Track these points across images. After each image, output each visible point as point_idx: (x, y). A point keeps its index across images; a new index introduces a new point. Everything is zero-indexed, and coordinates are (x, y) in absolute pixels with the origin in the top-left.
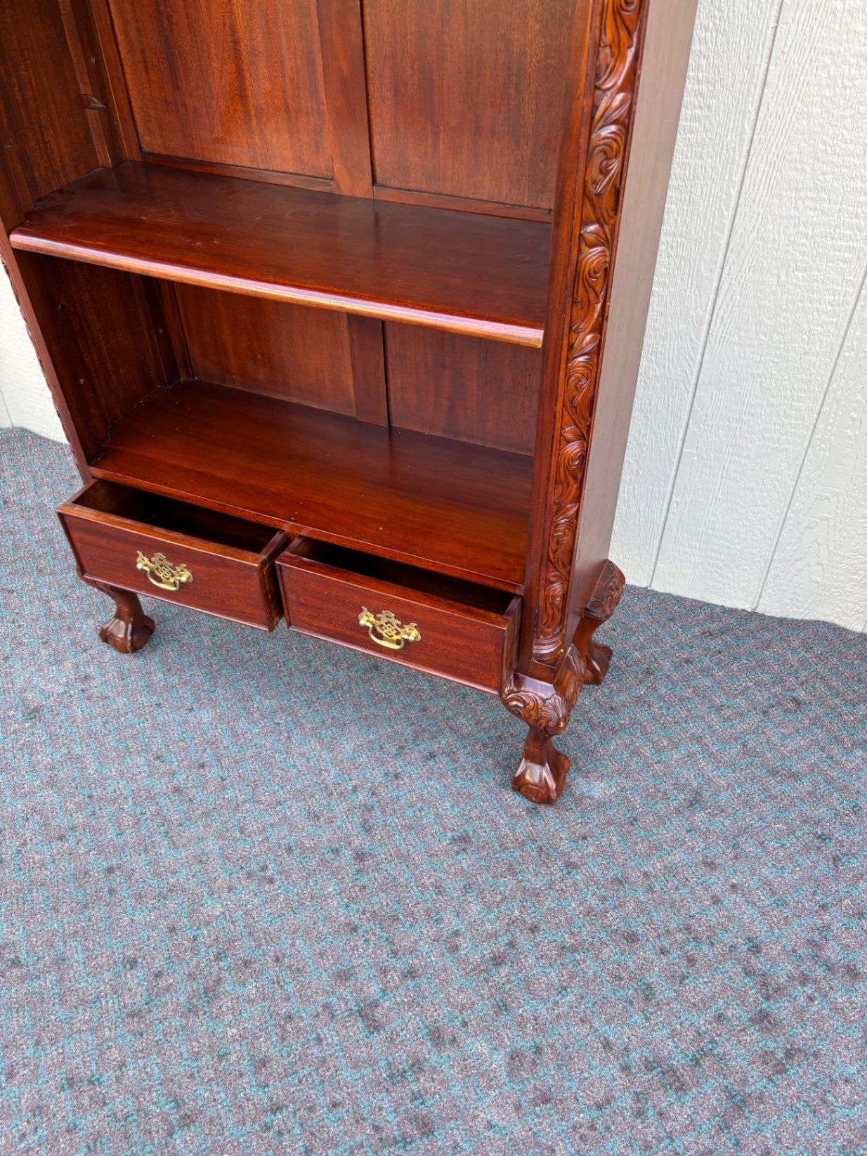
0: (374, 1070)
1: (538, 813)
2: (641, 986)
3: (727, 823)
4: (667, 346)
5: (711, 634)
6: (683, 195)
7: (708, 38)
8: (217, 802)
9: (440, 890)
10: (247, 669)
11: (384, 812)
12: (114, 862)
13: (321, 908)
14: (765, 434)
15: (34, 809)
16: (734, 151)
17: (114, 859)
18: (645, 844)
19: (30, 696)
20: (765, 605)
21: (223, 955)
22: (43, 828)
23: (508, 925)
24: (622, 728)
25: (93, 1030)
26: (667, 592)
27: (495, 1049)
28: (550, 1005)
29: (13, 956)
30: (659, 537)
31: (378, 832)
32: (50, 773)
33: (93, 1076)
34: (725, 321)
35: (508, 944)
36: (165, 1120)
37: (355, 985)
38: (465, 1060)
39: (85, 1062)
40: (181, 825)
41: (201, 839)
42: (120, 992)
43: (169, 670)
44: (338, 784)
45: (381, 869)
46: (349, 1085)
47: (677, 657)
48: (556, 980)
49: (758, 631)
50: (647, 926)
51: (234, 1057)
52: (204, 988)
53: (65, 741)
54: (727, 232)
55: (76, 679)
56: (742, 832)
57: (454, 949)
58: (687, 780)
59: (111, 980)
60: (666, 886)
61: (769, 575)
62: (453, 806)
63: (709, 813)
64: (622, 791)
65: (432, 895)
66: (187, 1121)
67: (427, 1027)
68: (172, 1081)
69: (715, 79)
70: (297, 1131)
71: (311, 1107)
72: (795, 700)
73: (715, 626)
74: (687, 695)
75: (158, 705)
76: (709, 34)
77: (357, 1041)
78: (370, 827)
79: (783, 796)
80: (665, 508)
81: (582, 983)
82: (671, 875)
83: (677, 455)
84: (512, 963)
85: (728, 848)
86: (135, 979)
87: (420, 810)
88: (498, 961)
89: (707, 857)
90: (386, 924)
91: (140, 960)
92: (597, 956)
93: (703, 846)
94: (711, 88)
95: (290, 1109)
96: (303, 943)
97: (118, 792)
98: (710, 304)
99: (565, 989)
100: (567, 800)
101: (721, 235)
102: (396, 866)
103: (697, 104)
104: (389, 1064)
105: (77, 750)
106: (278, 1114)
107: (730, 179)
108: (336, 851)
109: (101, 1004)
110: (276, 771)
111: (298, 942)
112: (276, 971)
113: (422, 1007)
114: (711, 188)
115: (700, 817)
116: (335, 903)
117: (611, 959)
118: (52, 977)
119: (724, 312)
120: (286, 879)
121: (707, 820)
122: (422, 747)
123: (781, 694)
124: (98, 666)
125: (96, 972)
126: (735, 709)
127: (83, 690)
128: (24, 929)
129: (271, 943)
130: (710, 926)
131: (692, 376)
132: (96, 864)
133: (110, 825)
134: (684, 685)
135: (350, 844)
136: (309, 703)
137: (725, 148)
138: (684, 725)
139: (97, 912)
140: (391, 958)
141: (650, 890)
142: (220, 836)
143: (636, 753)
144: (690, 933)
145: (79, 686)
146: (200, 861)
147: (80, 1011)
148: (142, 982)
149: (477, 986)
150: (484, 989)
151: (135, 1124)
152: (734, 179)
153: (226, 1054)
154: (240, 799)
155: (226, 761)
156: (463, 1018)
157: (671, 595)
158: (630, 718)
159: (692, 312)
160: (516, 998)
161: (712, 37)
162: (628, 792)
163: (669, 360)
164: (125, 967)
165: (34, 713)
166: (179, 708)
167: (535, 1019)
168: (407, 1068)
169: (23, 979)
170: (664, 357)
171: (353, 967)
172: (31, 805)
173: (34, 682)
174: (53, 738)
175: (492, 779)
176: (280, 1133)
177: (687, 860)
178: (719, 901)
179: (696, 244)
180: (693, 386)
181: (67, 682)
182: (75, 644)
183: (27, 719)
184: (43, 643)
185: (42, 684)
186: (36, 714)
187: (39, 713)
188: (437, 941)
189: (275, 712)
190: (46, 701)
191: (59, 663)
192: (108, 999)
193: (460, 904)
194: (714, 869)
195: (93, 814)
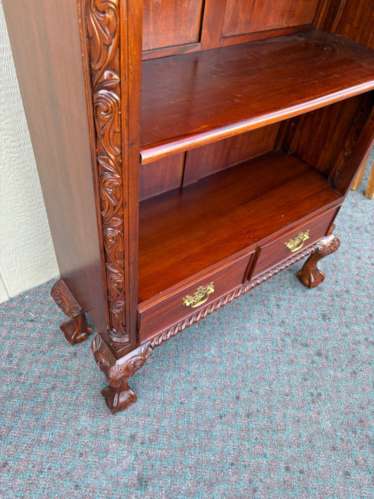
8: (265, 399)
9: (345, 335)
10: (183, 351)
11: (300, 336)
12: (282, 465)
13: (341, 380)
18: (345, 268)
19: (124, 480)
21: (354, 430)
23: (366, 322)
31: (309, 342)
32: (201, 485)
40: (271, 422)
41: (284, 416)
42: (361, 485)
43: (158, 388)
44: (277, 345)
52: (369, 444)
53: (180, 467)
55: (129, 445)
59: (353, 487)
60: (364, 273)
65: (346, 339)
75: (181, 403)
78: (306, 344)
82: (360, 269)
85: (354, 250)
86: (357, 475)
89: (355, 257)
90: (355, 360)
91: (346, 470)
96: (356, 395)
97: (236, 447)
109: (365, 496)
111: (355, 397)
116: (339, 374)
120: (321, 388)
122: (271, 306)
127: (142, 443)
129: (353, 407)
132: (282, 475)
133: (257, 459)
135: (311, 355)
136: (222, 335)
139: (312, 483)
142: (286, 406)
145: (136, 445)
146: (298, 421)
148: (359, 472)
154: (267, 388)
164: (347, 478)
173: (114, 474)
174: (172, 475)
175: (299, 293)
181: (128, 451)
182: (96, 435)
183: (145, 488)
184: (80, 457)
185: (119, 469)
186: (144, 480)
187: (144, 478)
188: (368, 347)
189: (220, 351)
190: (136, 470)
191: (107, 451)
192: (363, 492)
193: (353, 332)
194: (361, 258)
195: (246, 467)
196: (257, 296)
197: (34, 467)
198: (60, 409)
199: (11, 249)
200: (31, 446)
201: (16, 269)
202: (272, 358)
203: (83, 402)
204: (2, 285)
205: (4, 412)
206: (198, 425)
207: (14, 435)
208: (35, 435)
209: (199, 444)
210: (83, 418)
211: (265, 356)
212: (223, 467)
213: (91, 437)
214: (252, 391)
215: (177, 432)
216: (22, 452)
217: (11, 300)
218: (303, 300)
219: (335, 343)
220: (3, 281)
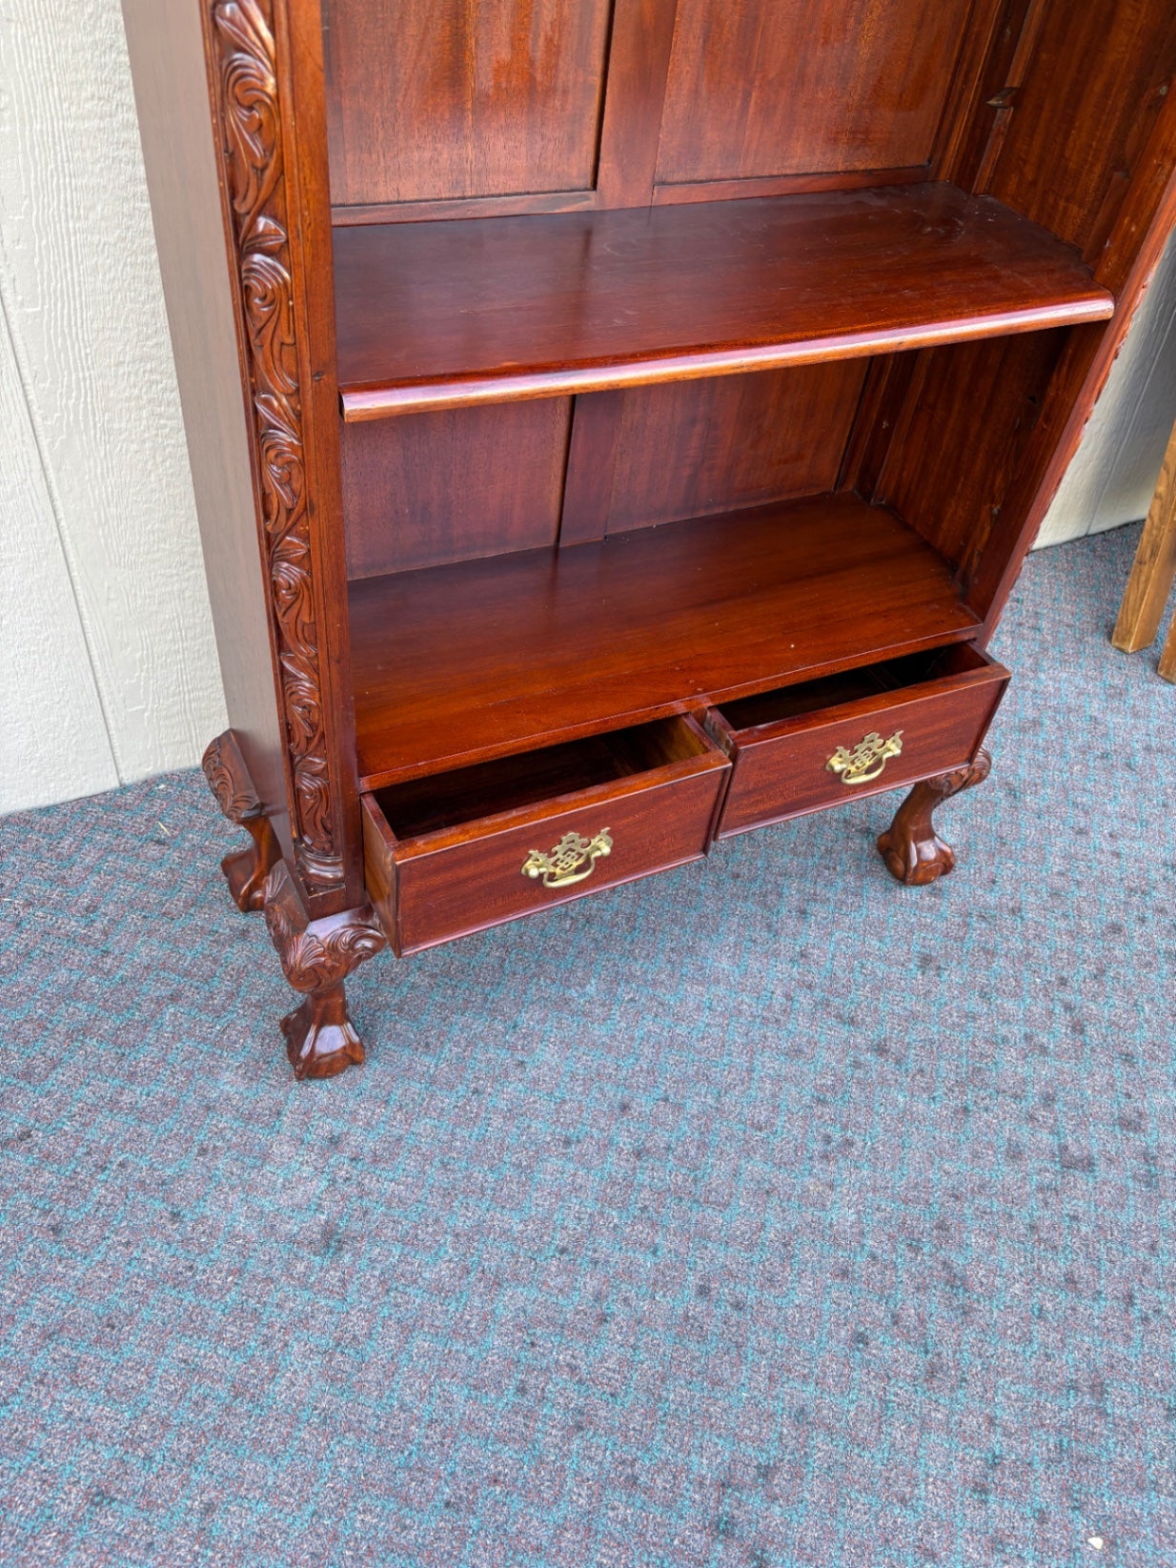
0: (1134, 1193)
3: (1048, 791)
8: (695, 1125)
9: (971, 1017)
10: (514, 973)
11: (840, 995)
12: (693, 1280)
13: (920, 1122)
15: (519, 1327)
17: (690, 1278)
18: (1030, 852)
19: (290, 1228)
21: (915, 1243)
22: (566, 1332)
23: (1045, 996)
25: (925, 1427)
28: (1145, 1026)
29: (752, 1471)
31: (861, 1016)
32: (473, 1277)
33: (987, 1459)
35: (1065, 1010)
36: (1086, 1411)
37: (1032, 1151)
39: (963, 1460)
40: (695, 1181)
41: (736, 1173)
42: (891, 1374)
43: (428, 1047)
44: (768, 1006)
45: (909, 1043)
46: (1138, 1223)
48: (1124, 1004)
50: (1111, 911)
51: (1049, 1305)
52: (946, 1285)
53: (430, 1230)
55: (322, 1155)
56: (1064, 790)
57: (1044, 1050)
59: (868, 1373)
60: (1082, 872)
62: (880, 941)
63: (1031, 793)
65: (972, 1026)
66: (1098, 1389)
67: (1114, 1125)
68: (1042, 1379)
70: (1163, 1296)
71: (1144, 1269)
75: (476, 1092)
77: (1095, 1188)
78: (850, 1018)
79: (1050, 744)
81: (1138, 990)
82: (1073, 860)
84: (1087, 1020)
85: (1073, 810)
86: (885, 1347)
87: (863, 966)
88: (1078, 1028)
89: (1072, 828)
90: (978, 1082)
91: (861, 1329)
92: (1118, 962)
93: (1059, 821)
95: (1136, 1288)
96: (951, 1163)
97: (584, 1216)
99: (1137, 1004)
104: (1134, 1177)
106: (1136, 1301)
108: (857, 1065)
109: (893, 1402)
110: (700, 1045)
111: (946, 1167)
112: (970, 1206)
115: (1030, 801)
116: (921, 1106)
117: (1127, 955)
118: (819, 1439)
120: (857, 1128)
121: (1037, 799)
122: (784, 911)
124: (327, 1116)
125: (845, 1386)
127: (353, 1159)
128: (719, 1436)
129: (930, 1190)
130: (1138, 876)
132: (686, 1300)
133: (630, 1253)
135: (857, 1047)
136: (628, 955)
139: (758, 1336)
140: (1020, 1103)
141: (1077, 883)
144: (1136, 892)
145: (339, 1159)
146: (767, 1192)
147: (889, 1430)
148: (895, 1343)
151: (1073, 1444)
153: (1040, 1310)
154: (710, 1101)
155: (639, 1080)
156: (1121, 1092)
160: (1124, 1042)
164: (858, 1349)
165: (331, 1240)
166: (505, 1075)
167: (1154, 1045)
168: (1146, 1167)
169: (797, 1475)
171: (1009, 1140)
172: (508, 1328)
173: (268, 1208)
174: (408, 1241)
176: (1157, 1312)
177: (1067, 841)
181: (316, 1169)
182: (250, 1118)
183: (334, 1254)
184: (199, 1155)
185: (284, 1200)
186: (337, 1237)
187: (337, 1234)
188: (1026, 1056)
189: (610, 991)
190: (323, 1213)
191: (265, 1157)
192: (892, 1390)
193: (998, 1013)
194: (1087, 833)
195: (596, 1263)
196: (753, 880)
197: (88, 1154)
198: (178, 1045)
199: (138, 655)
200: (94, 1108)
201: (144, 711)
202: (747, 1035)
203: (235, 1042)
204: (107, 744)
205: (49, 1026)
206: (502, 1148)
207: (61, 1077)
208: (107, 1087)
209: (493, 1189)
210: (227, 1076)
211: (728, 1025)
212: (540, 1250)
213: (236, 1119)
214: (666, 1100)
215: (445, 1154)
216: (71, 1118)
217: (124, 789)
218: (876, 912)
219: (935, 1029)
220: (109, 736)
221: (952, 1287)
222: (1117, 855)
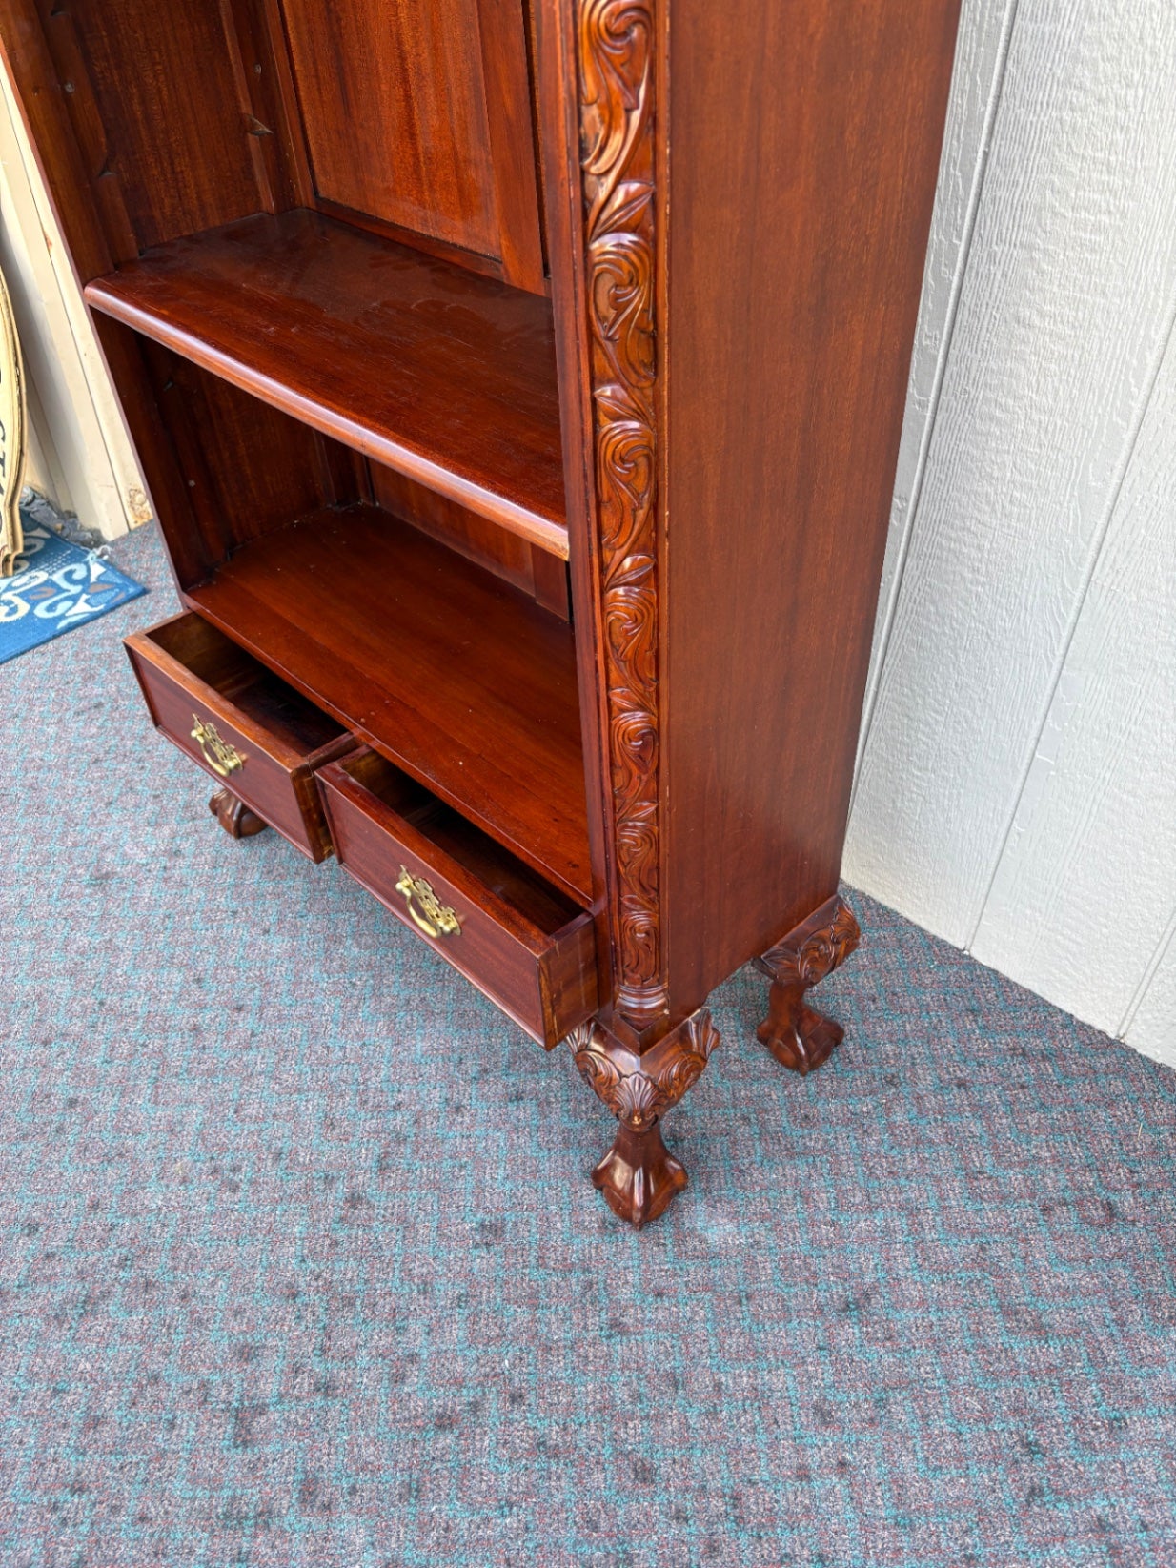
0: (212, 1497)
1: (615, 1232)
2: (618, 1552)
3: (888, 1359)
4: (1026, 587)
5: (1024, 1054)
6: (1071, 352)
7: (1130, 99)
8: (232, 1062)
9: (426, 1289)
10: (356, 900)
11: (415, 1152)
12: (82, 1094)
13: (272, 1250)
14: (1164, 762)
15: (39, 997)
16: (1157, 290)
17: (84, 1092)
18: (742, 1340)
20: (1139, 1036)
21: (128, 1263)
22: (35, 1023)
23: (486, 1376)
24: (806, 1152)
26: (993, 966)
27: (372, 1544)
28: (477, 1518)
30: (989, 878)
31: (393, 1176)
32: (78, 959)
34: (1117, 567)
35: (469, 1404)
37: (252, 1373)
38: (326, 1540)
40: (177, 1075)
43: (268, 873)
44: (382, 1092)
45: (371, 1228)
46: (173, 1501)
47: (949, 1073)
48: (506, 1487)
49: (1106, 1074)
50: (677, 1467)
51: (69, 1399)
52: (86, 1296)
53: (114, 925)
54: (1134, 421)
55: (165, 851)
56: (904, 1383)
57: (399, 1378)
58: (861, 1268)
60: (738, 1419)
61: (1149, 991)
62: (507, 1178)
63: (868, 1333)
64: (752, 1246)
65: (412, 1290)
67: (305, 1472)
69: (1136, 168)
70: (84, 1529)
71: (115, 1507)
72: (1109, 1208)
73: (1037, 1044)
74: (932, 1136)
75: (235, 913)
76: (1131, 92)
77: (214, 1449)
78: (388, 1166)
79: (1003, 1355)
80: (1001, 837)
81: (537, 1508)
82: (756, 1404)
83: (1027, 761)
84: (461, 1434)
85: (866, 1400)
86: (24, 1250)
87: (462, 1167)
88: (444, 1422)
89: (825, 1400)
90: (335, 1304)
91: (41, 1229)
92: (581, 1478)
93: (830, 1379)
94: (1128, 182)
95: (92, 1497)
96: (224, 1287)
97: (133, 1009)
98: (1098, 533)
99: (511, 1506)
100: (665, 1230)
101: (1124, 424)
102: (391, 1231)
103: (1104, 205)
104: (234, 1498)
105: (119, 942)
106: (76, 1496)
107: (1146, 336)
110: (318, 1048)
111: (220, 1283)
112: (175, 1311)
113: (314, 1442)
114: (1115, 348)
115: (851, 1332)
116: (292, 1249)
117: (598, 1492)
119: (1118, 551)
120: (253, 1194)
121: (857, 1343)
122: (512, 1080)
123: (1090, 1189)
124: (196, 842)
126: (999, 1184)
127: (165, 868)
129: (189, 1271)
130: (770, 1510)
131: (1059, 643)
133: (103, 1046)
134: (936, 1120)
135: (352, 1178)
136: (405, 969)
137: (1142, 282)
138: (903, 1181)
139: (31, 1150)
140: (315, 1355)
141: (712, 1414)
142: (210, 1107)
143: (806, 1198)
144: (735, 1507)
145: (164, 861)
146: (172, 1130)
148: (29, 1258)
149: (398, 1445)
150: (405, 1455)
152: (1153, 336)
153: (63, 1391)
154: (259, 1068)
155: (269, 1012)
156: (356, 1481)
157: (996, 972)
158: (826, 1141)
159: (1067, 541)
160: (438, 1486)
161: (1136, 96)
162: (760, 1252)
163: (1026, 609)
164: (22, 1230)
165: (101, 879)
166: (255, 924)
167: (447, 1529)
168: (251, 1514)
170: (1020, 604)
171: (264, 1346)
172: (39, 989)
173: (121, 842)
174: (104, 916)
175: (578, 1162)
176: (64, 1522)
177: (792, 1393)
178: (808, 1477)
179: (1083, 434)
180: (1059, 659)
181: (154, 853)
183: (91, 884)
185: (128, 847)
186: (104, 881)
187: (107, 880)
189: (358, 967)
190: (121, 868)
191: (158, 825)
195: (93, 1026)
202: (341, 1081)
206: (188, 944)
209: (150, 949)
211: (348, 1063)
212: (101, 990)
221: (85, 1302)
222: (803, 1474)
